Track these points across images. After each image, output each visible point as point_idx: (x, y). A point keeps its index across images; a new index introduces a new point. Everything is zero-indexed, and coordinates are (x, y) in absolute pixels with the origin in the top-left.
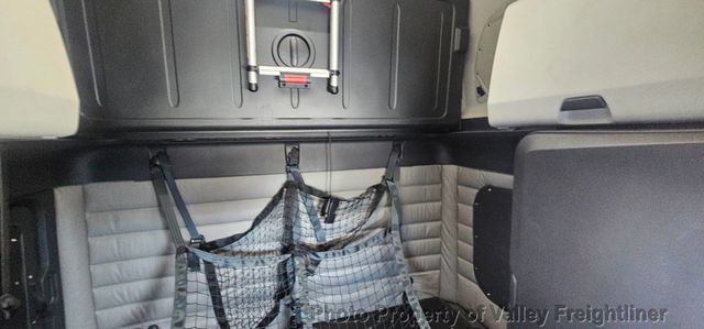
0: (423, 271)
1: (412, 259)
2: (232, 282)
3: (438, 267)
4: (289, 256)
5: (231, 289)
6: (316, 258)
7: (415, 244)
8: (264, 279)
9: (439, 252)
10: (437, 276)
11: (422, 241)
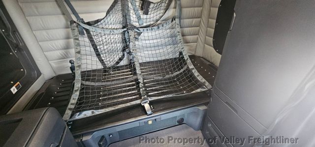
0: (189, 43)
1: (184, 37)
2: (101, 42)
3: (196, 41)
4: (125, 29)
5: (101, 46)
6: (139, 31)
7: (186, 30)
8: (116, 42)
9: (197, 34)
10: (195, 45)
11: (190, 28)
